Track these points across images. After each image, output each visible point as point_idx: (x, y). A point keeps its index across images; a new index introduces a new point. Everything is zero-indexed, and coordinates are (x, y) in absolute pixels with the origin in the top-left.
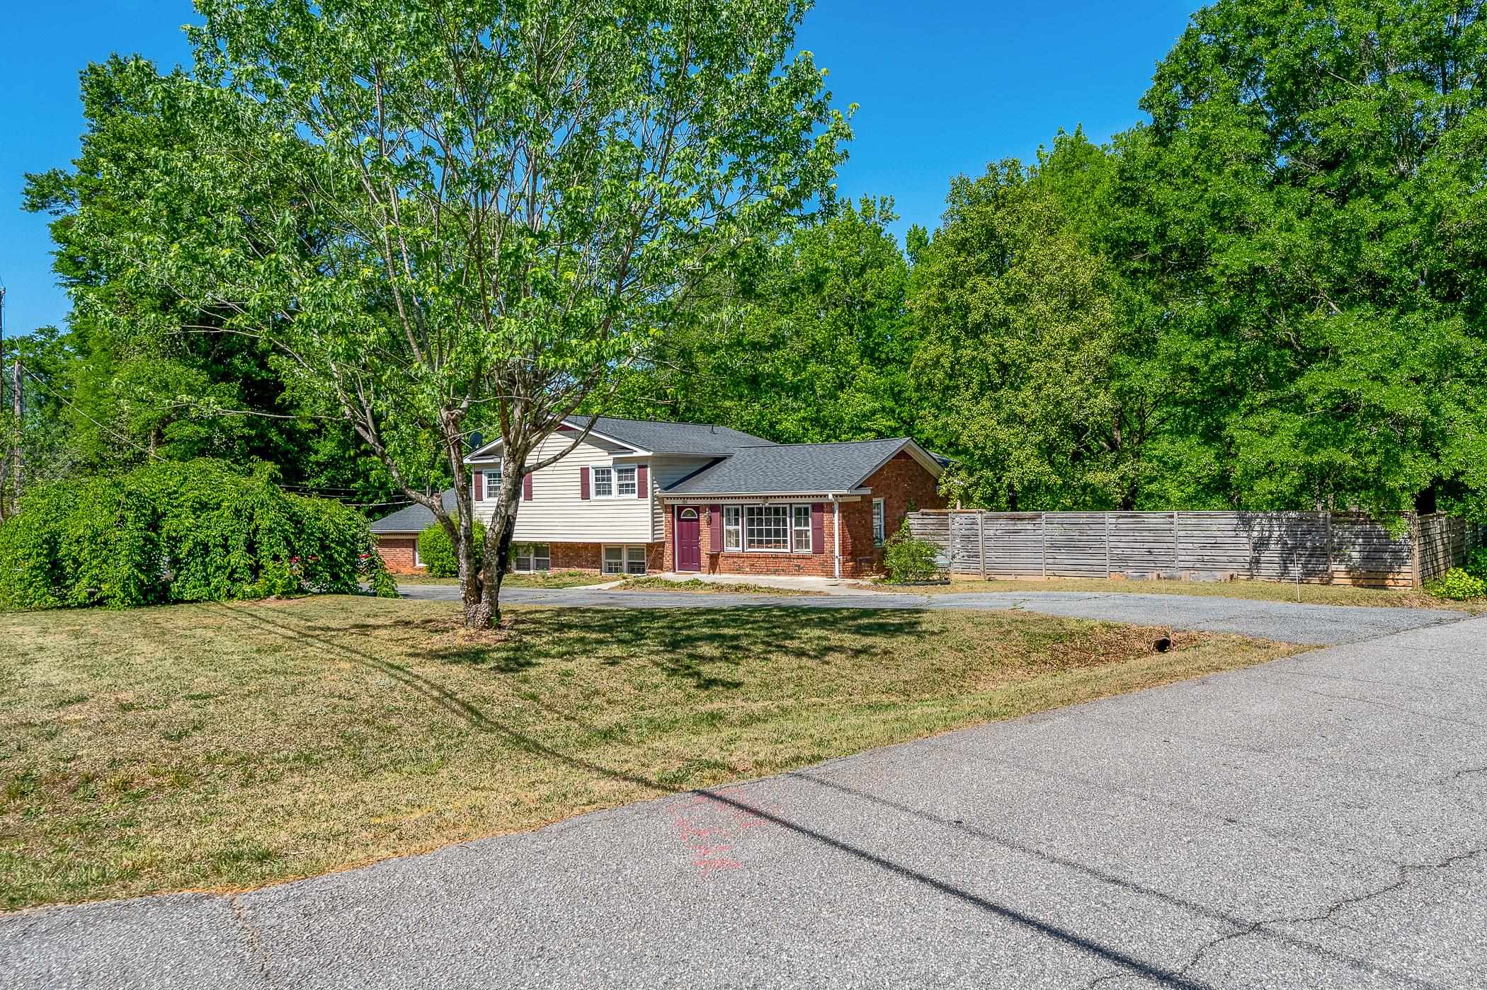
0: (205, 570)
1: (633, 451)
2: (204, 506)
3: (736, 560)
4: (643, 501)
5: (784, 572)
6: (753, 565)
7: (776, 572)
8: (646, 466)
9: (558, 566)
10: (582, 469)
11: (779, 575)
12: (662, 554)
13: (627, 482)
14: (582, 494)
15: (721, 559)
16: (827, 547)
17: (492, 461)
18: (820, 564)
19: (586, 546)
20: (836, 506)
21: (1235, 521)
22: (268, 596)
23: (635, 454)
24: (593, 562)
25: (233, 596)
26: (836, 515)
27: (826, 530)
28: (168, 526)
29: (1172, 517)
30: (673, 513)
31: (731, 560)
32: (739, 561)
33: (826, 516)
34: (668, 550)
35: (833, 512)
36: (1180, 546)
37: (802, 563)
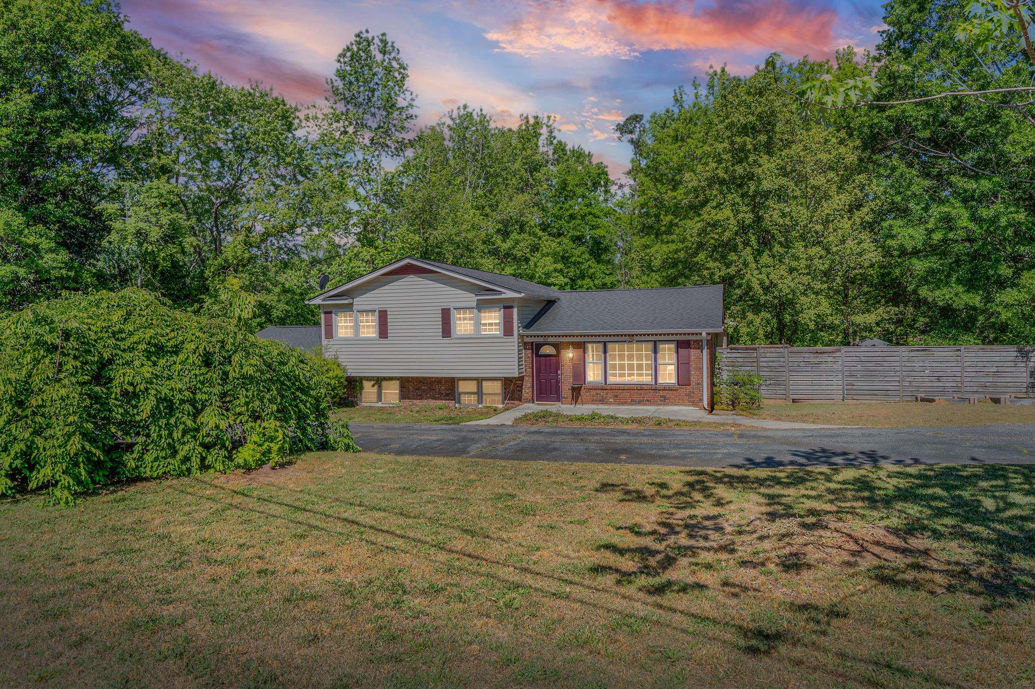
0: (170, 435)
1: (500, 293)
2: (160, 350)
3: (599, 392)
4: (509, 339)
5: (649, 402)
6: (616, 396)
7: (640, 402)
8: (512, 307)
9: (409, 398)
10: (443, 310)
11: (644, 405)
12: (521, 387)
13: (490, 321)
14: (443, 332)
15: (583, 391)
16: (694, 379)
17: (346, 302)
18: (686, 395)
19: (439, 381)
20: (705, 343)
21: (1015, 354)
22: (260, 466)
23: (503, 296)
24: (447, 395)
25: (209, 467)
26: (705, 351)
27: (693, 365)
28: (121, 377)
29: (960, 350)
30: (532, 349)
31: (593, 392)
32: (603, 393)
33: (694, 353)
34: (527, 383)
35: (701, 348)
36: (966, 374)
37: (668, 394)
